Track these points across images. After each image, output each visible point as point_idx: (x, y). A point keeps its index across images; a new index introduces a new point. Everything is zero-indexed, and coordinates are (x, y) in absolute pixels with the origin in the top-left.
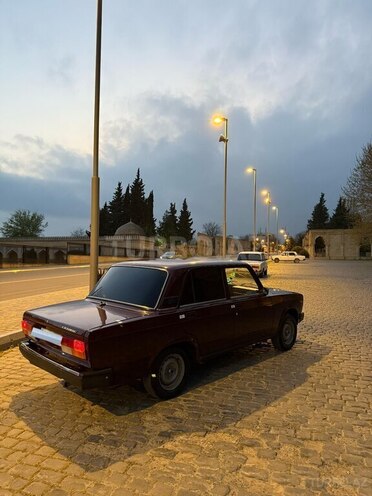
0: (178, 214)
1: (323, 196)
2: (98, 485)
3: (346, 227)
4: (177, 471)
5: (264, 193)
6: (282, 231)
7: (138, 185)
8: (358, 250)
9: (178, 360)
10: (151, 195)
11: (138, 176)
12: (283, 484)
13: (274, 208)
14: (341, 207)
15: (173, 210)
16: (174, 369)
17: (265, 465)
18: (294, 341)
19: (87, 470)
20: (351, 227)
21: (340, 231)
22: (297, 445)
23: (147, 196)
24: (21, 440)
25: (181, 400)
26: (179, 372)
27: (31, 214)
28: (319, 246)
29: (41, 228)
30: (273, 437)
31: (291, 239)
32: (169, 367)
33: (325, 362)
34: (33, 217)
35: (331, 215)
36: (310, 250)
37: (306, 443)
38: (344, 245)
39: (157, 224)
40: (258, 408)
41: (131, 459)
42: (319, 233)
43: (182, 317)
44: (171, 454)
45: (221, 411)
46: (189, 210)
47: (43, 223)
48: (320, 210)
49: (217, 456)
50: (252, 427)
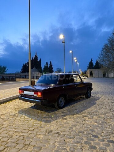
0: (49, 66)
1: (92, 59)
2: (51, 125)
3: (99, 68)
4: (69, 122)
5: (75, 58)
6: (80, 70)
7: (36, 57)
8: (102, 75)
9: (63, 99)
10: (40, 60)
11: (36, 54)
12: (96, 123)
13: (78, 63)
14: (97, 62)
15: (47, 64)
16: (62, 101)
17: (90, 120)
18: (90, 96)
19: (46, 123)
20: (101, 68)
21: (97, 69)
22: (97, 116)
23: (39, 60)
24: (25, 119)
25: (64, 109)
26: (63, 102)
27: (2, 66)
28: (91, 74)
29: (6, 71)
30: (91, 115)
31: (82, 72)
32: (61, 100)
33: (100, 100)
34: (3, 67)
35: (94, 65)
36: (89, 75)
37: (99, 116)
38: (98, 73)
39: (42, 69)
40: (85, 110)
41: (57, 120)
42: (91, 70)
43: (64, 87)
44: (66, 119)
45: (76, 111)
46: (52, 64)
47: (6, 69)
48: (91, 63)
49: (78, 119)
50: (85, 113)
